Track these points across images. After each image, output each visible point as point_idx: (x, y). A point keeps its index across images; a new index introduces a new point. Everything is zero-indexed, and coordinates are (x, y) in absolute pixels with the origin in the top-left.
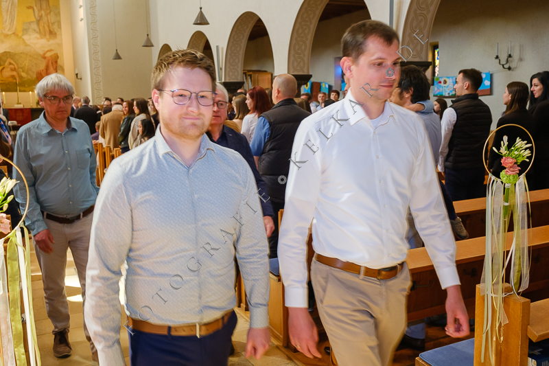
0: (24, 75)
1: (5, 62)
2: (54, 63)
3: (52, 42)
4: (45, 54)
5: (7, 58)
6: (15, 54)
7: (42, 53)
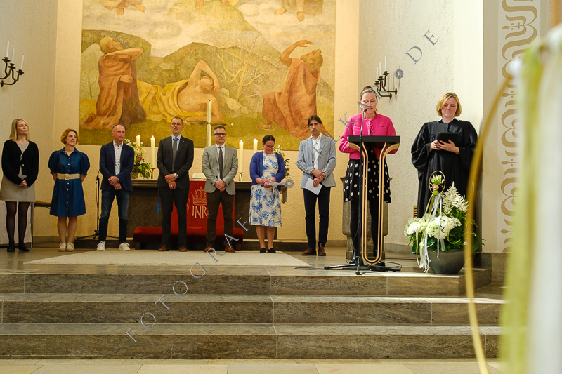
0: (232, 103)
1: (191, 69)
2: (310, 77)
3: (309, 21)
4: (289, 52)
5: (197, 60)
6: (218, 50)
7: (282, 50)
